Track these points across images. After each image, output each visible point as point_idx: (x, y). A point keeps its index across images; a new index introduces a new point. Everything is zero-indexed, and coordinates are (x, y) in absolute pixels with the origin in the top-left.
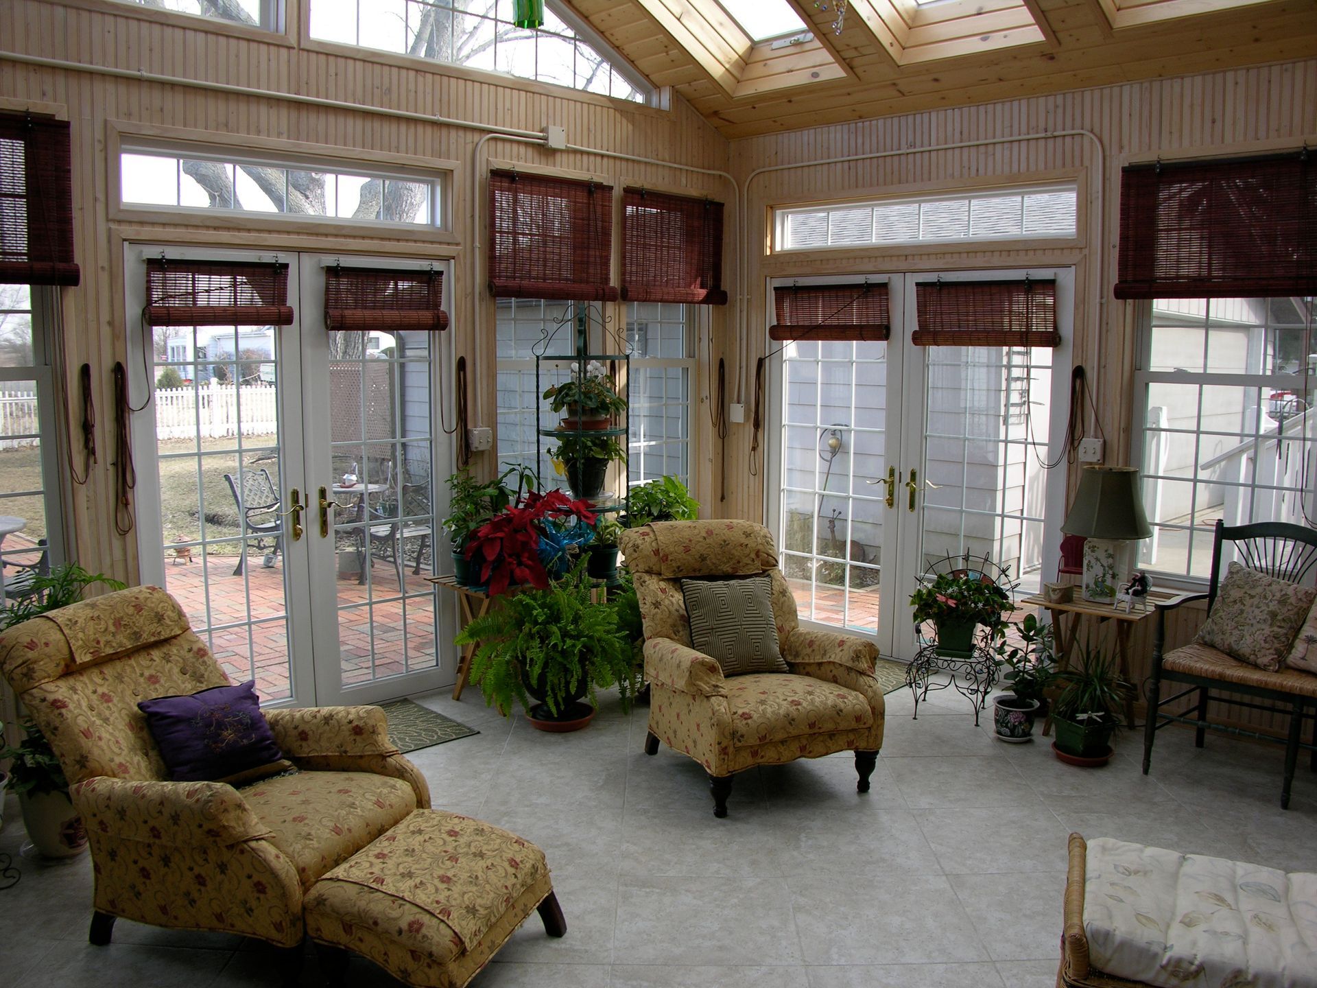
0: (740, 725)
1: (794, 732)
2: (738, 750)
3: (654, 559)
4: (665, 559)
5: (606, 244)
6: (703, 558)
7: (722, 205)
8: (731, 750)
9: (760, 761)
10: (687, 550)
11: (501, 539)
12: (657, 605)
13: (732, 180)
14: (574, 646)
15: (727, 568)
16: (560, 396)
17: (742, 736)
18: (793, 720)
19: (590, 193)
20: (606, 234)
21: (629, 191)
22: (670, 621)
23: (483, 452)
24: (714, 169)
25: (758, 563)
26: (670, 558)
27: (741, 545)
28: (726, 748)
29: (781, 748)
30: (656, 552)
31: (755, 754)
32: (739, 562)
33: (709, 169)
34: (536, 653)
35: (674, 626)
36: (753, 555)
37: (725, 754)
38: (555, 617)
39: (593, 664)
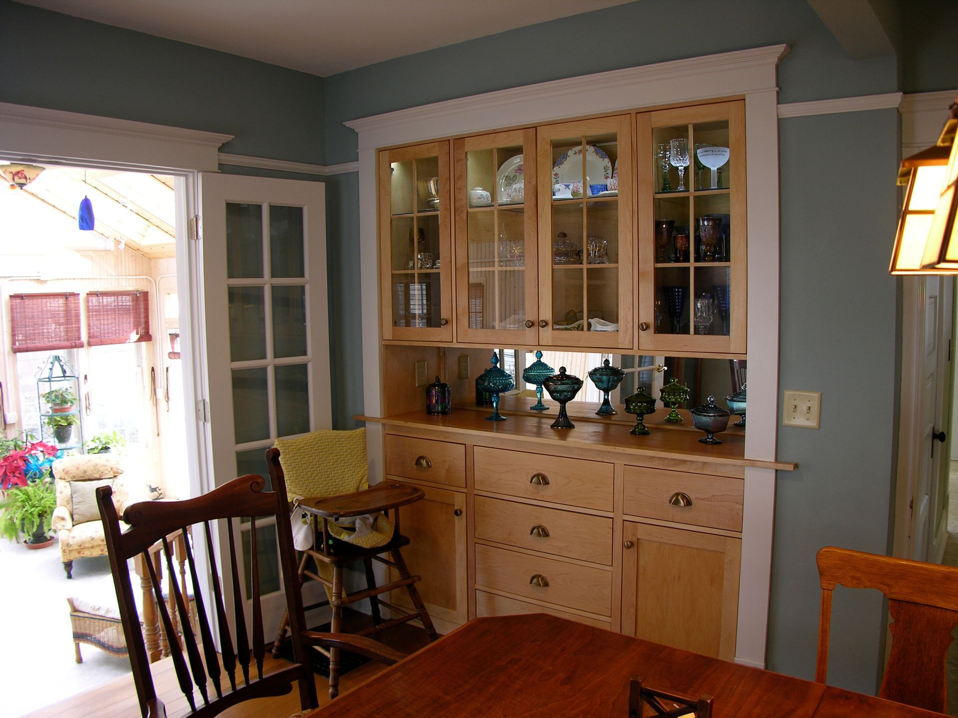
0: (71, 542)
1: (95, 544)
2: (71, 551)
3: (63, 473)
4: (67, 473)
5: (78, 321)
6: (85, 472)
7: (148, 292)
8: (67, 551)
9: (83, 555)
10: (78, 469)
11: (6, 465)
12: (61, 493)
13: (152, 280)
14: (35, 511)
15: (97, 476)
16: (48, 396)
17: (71, 545)
18: (93, 538)
19: (67, 298)
20: (78, 316)
21: (90, 294)
22: (66, 499)
23: (14, 424)
24: (143, 275)
25: (112, 473)
26: (69, 472)
27: (104, 465)
28: (64, 550)
29: (92, 550)
30: (64, 470)
31: (79, 552)
32: (102, 473)
33: (139, 275)
34: (19, 515)
35: (68, 501)
36: (109, 470)
37: (65, 552)
38: (29, 499)
39: (46, 518)
